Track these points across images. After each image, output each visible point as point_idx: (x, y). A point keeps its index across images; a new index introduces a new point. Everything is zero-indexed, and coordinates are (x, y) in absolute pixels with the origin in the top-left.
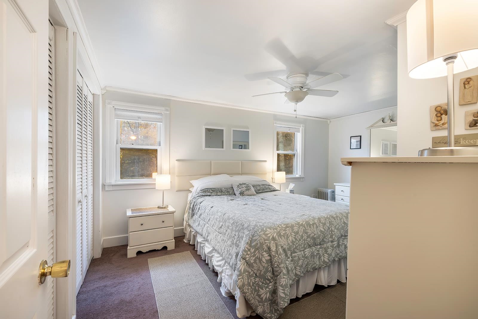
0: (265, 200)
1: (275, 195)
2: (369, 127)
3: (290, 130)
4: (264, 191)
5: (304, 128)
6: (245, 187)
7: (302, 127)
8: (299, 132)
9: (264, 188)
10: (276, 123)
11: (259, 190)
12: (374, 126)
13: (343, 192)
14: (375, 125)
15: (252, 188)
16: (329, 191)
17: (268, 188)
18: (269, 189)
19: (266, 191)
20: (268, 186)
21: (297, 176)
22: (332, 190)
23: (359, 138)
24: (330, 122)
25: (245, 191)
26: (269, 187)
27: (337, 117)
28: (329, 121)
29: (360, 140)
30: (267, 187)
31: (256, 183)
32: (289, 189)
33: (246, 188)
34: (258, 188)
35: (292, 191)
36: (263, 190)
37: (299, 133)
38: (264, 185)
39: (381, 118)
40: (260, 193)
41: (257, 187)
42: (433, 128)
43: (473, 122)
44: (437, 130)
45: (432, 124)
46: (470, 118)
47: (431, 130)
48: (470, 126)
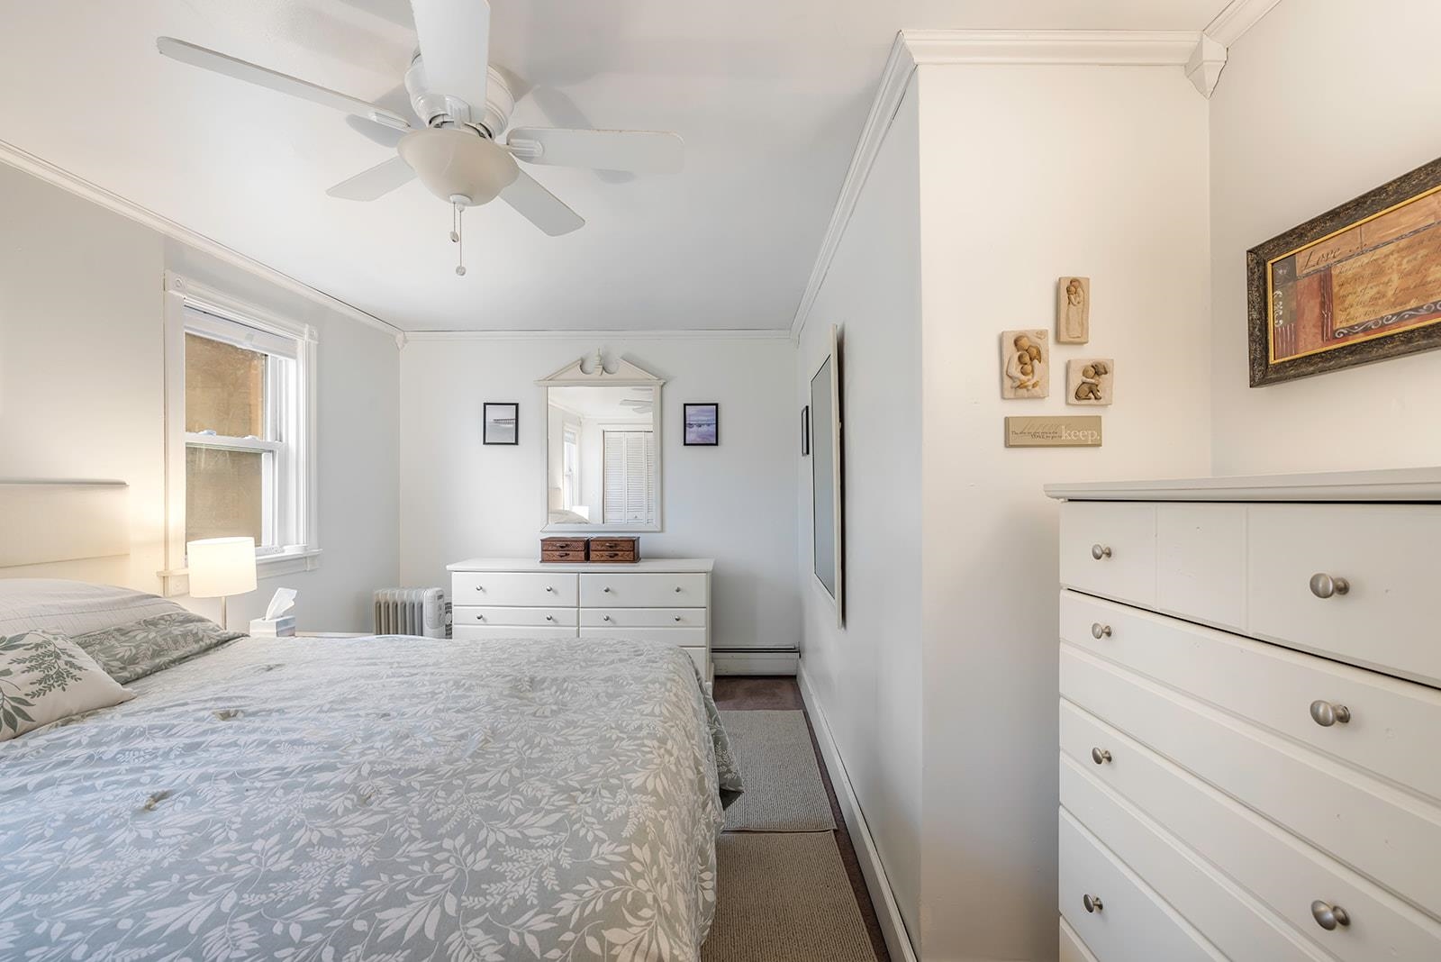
0: (247, 715)
1: (270, 669)
2: (545, 380)
3: (250, 337)
4: (165, 659)
5: (314, 343)
6: (23, 666)
7: (306, 337)
8: (294, 357)
9: (159, 639)
10: (179, 287)
11: (133, 661)
12: (558, 378)
13: (484, 591)
14: (561, 377)
15: (83, 658)
16: (427, 596)
17: (184, 635)
18: (190, 639)
19: (176, 654)
20: (183, 622)
21: (291, 550)
22: (437, 589)
23: (509, 413)
24: (406, 341)
25: (33, 695)
26: (191, 626)
27: (435, 328)
28: (400, 336)
29: (514, 417)
30: (177, 630)
31: (94, 623)
32: (268, 617)
33: (37, 674)
34: (124, 650)
35: (285, 622)
36: (156, 654)
37: (292, 363)
38: (154, 623)
39: (579, 358)
40: (145, 675)
41: (113, 642)
42: (1009, 394)
43: (1086, 388)
44: (1017, 398)
45: (1008, 382)
46: (1077, 379)
47: (1003, 398)
48: (1078, 396)
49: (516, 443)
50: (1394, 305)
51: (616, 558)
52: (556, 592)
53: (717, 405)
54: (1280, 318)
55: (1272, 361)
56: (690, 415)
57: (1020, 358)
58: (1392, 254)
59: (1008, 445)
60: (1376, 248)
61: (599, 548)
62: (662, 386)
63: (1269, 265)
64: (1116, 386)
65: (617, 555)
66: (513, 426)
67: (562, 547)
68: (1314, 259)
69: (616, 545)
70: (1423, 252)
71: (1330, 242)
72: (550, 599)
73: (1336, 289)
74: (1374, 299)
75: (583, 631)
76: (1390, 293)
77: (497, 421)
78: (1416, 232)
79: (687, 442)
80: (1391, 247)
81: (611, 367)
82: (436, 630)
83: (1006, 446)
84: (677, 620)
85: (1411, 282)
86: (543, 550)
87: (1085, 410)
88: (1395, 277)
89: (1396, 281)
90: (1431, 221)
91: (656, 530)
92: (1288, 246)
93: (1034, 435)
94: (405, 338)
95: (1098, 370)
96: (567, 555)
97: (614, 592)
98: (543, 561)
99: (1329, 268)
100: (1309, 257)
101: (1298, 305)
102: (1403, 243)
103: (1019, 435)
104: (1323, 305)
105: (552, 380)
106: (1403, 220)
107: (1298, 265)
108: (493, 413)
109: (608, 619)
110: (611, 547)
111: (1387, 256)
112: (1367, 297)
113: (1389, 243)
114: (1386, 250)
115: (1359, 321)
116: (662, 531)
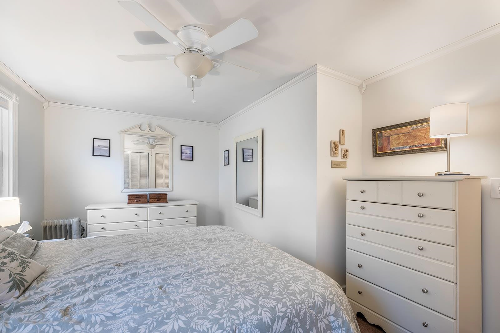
42: (332, 155)
43: (345, 155)
44: (334, 156)
45: (332, 152)
46: (343, 153)
47: (331, 156)
48: (343, 157)
49: (109, 156)
50: (402, 145)
51: (160, 201)
52: (138, 215)
53: (193, 146)
54: (379, 144)
55: (377, 152)
56: (183, 150)
57: (335, 147)
58: (402, 136)
59: (332, 167)
60: (399, 134)
61: (153, 198)
62: (173, 138)
63: (377, 133)
64: (349, 154)
65: (160, 200)
66: (108, 149)
67: (137, 198)
68: (386, 134)
69: (160, 197)
70: (407, 137)
71: (390, 131)
72: (136, 218)
73: (391, 140)
74: (398, 144)
75: (149, 229)
76: (401, 143)
77: (100, 146)
78: (406, 133)
79: (182, 159)
80: (402, 135)
81: (153, 129)
82: (79, 236)
83: (331, 167)
84: (187, 222)
85: (405, 141)
86: (128, 199)
87: (343, 160)
88: (402, 140)
89: (402, 141)
90: (408, 132)
91: (170, 190)
92: (381, 130)
93: (336, 165)
94: (49, 104)
95: (347, 151)
96: (139, 201)
97: (163, 214)
98: (128, 203)
99: (389, 136)
100: (385, 133)
101: (383, 142)
102: (404, 134)
103: (334, 165)
104: (388, 143)
105: (126, 131)
106: (404, 130)
107: (383, 134)
108: (97, 143)
109: (160, 224)
110: (158, 197)
111: (401, 136)
112: (397, 143)
113: (401, 134)
114: (401, 135)
115: (395, 147)
116: (172, 191)
